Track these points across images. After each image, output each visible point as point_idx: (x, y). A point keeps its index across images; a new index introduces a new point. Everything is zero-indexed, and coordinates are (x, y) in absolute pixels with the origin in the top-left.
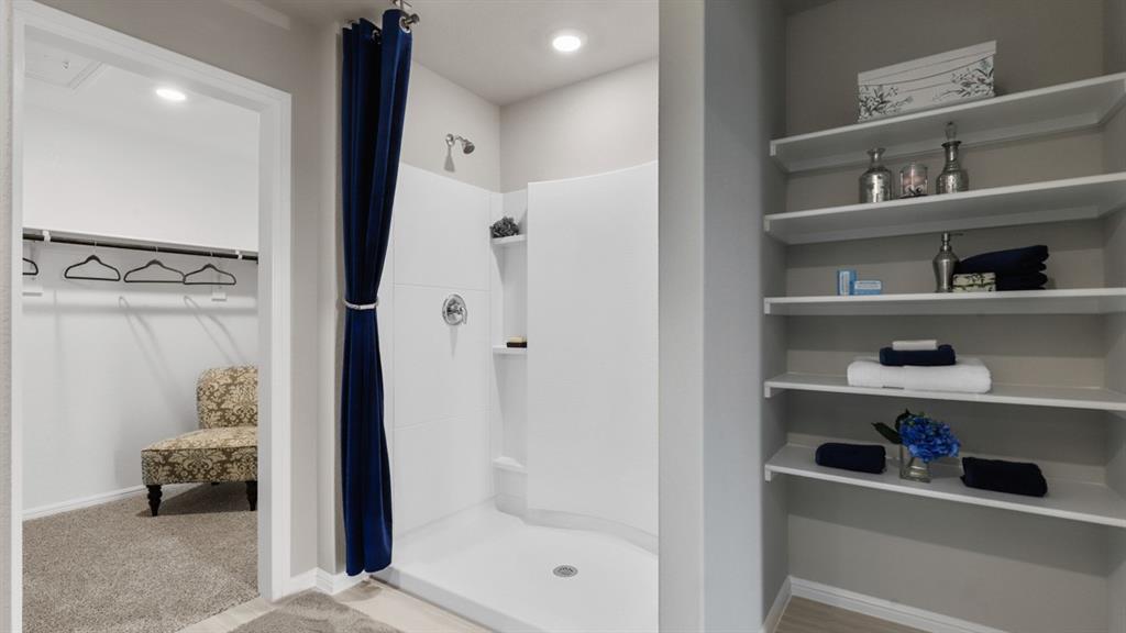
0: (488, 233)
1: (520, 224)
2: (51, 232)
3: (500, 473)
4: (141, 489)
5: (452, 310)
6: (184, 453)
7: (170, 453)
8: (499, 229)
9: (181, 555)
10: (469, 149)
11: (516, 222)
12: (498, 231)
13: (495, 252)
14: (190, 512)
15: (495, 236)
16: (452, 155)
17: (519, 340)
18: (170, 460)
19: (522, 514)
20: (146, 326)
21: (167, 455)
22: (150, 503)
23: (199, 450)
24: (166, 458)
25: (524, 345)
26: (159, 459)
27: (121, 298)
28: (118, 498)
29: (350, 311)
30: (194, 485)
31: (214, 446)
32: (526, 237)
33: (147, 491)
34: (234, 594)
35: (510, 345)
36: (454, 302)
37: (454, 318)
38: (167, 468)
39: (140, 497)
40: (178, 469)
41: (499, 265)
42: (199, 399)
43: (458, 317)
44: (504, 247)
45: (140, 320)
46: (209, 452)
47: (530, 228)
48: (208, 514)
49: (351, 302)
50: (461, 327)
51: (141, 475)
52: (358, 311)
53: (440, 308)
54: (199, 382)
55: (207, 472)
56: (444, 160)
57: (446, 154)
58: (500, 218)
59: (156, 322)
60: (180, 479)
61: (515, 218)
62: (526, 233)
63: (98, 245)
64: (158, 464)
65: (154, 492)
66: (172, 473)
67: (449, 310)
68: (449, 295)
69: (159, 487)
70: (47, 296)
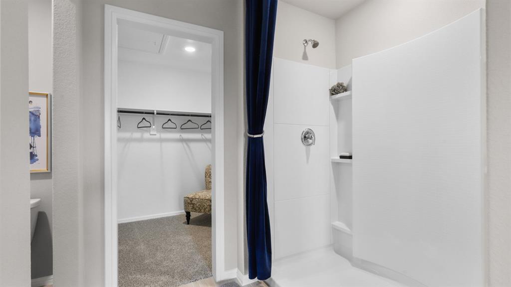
0: (328, 93)
1: (348, 85)
2: (157, 111)
3: (335, 231)
4: (183, 212)
5: (307, 137)
6: (197, 200)
7: (193, 199)
8: (335, 89)
9: (190, 245)
10: (315, 45)
11: (345, 85)
12: (334, 91)
13: (332, 104)
14: (199, 225)
15: (333, 94)
16: (307, 50)
17: (347, 154)
18: (193, 202)
19: (349, 257)
20: (189, 147)
21: (192, 199)
22: (187, 219)
23: (202, 199)
24: (191, 201)
25: (350, 157)
26: (189, 201)
27: (180, 136)
28: (178, 214)
29: (249, 138)
30: (201, 214)
31: (207, 198)
32: (351, 93)
33: (185, 213)
34: (203, 272)
35: (342, 157)
36: (308, 133)
37: (308, 142)
38: (191, 205)
39: (183, 215)
40: (195, 206)
41: (335, 111)
42: (206, 177)
43: (310, 141)
44: (338, 100)
45: (187, 144)
46: (205, 201)
47: (354, 87)
48: (205, 227)
49: (250, 134)
50: (312, 147)
51: (183, 207)
52: (253, 138)
53: (299, 136)
54: (206, 170)
55: (205, 209)
56: (302, 54)
57: (303, 50)
58: (335, 84)
59: (192, 145)
60: (196, 211)
61: (344, 82)
62: (351, 90)
63: (171, 115)
64: (188, 203)
65: (188, 215)
66: (193, 207)
67: (305, 137)
68: (305, 129)
69: (190, 213)
70: (158, 136)
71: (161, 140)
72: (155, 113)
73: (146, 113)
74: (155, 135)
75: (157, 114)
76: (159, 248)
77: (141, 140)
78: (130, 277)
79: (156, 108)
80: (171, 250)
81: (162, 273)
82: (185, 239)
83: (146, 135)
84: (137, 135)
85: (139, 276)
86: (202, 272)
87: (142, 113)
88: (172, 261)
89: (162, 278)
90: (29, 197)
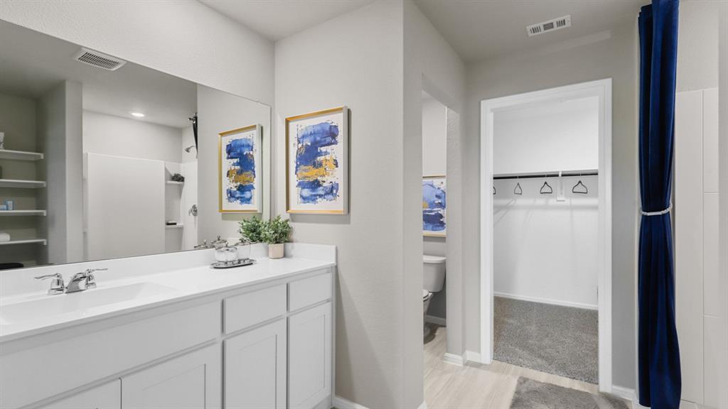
2: (562, 172)
29: (643, 216)
63: (582, 175)
70: (567, 202)
71: (572, 208)
72: (560, 175)
73: (548, 176)
74: (563, 201)
75: (563, 175)
76: (550, 335)
77: (546, 207)
78: (510, 347)
79: (560, 169)
80: (563, 342)
81: (540, 356)
82: (587, 338)
83: (552, 202)
84: (541, 201)
85: (517, 349)
86: (587, 376)
87: (544, 176)
88: (558, 352)
89: (539, 360)
90: (422, 253)
